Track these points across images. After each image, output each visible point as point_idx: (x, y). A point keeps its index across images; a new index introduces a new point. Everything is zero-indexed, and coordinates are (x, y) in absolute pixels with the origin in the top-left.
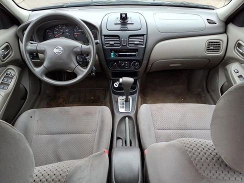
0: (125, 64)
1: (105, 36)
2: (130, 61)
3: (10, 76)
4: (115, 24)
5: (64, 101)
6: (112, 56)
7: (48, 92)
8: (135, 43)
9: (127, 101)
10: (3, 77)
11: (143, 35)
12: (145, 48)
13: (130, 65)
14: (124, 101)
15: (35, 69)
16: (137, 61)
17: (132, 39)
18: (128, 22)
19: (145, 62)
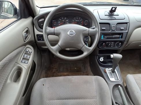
0: (111, 44)
1: (100, 23)
2: (115, 42)
3: (28, 53)
4: (105, 15)
5: (56, 71)
6: (102, 38)
7: (45, 64)
8: (121, 28)
9: (113, 72)
10: (24, 54)
11: (127, 23)
12: (128, 32)
13: (115, 44)
14: (111, 72)
15: (52, 47)
16: (121, 42)
17: (119, 26)
18: (115, 14)
19: (125, 43)
